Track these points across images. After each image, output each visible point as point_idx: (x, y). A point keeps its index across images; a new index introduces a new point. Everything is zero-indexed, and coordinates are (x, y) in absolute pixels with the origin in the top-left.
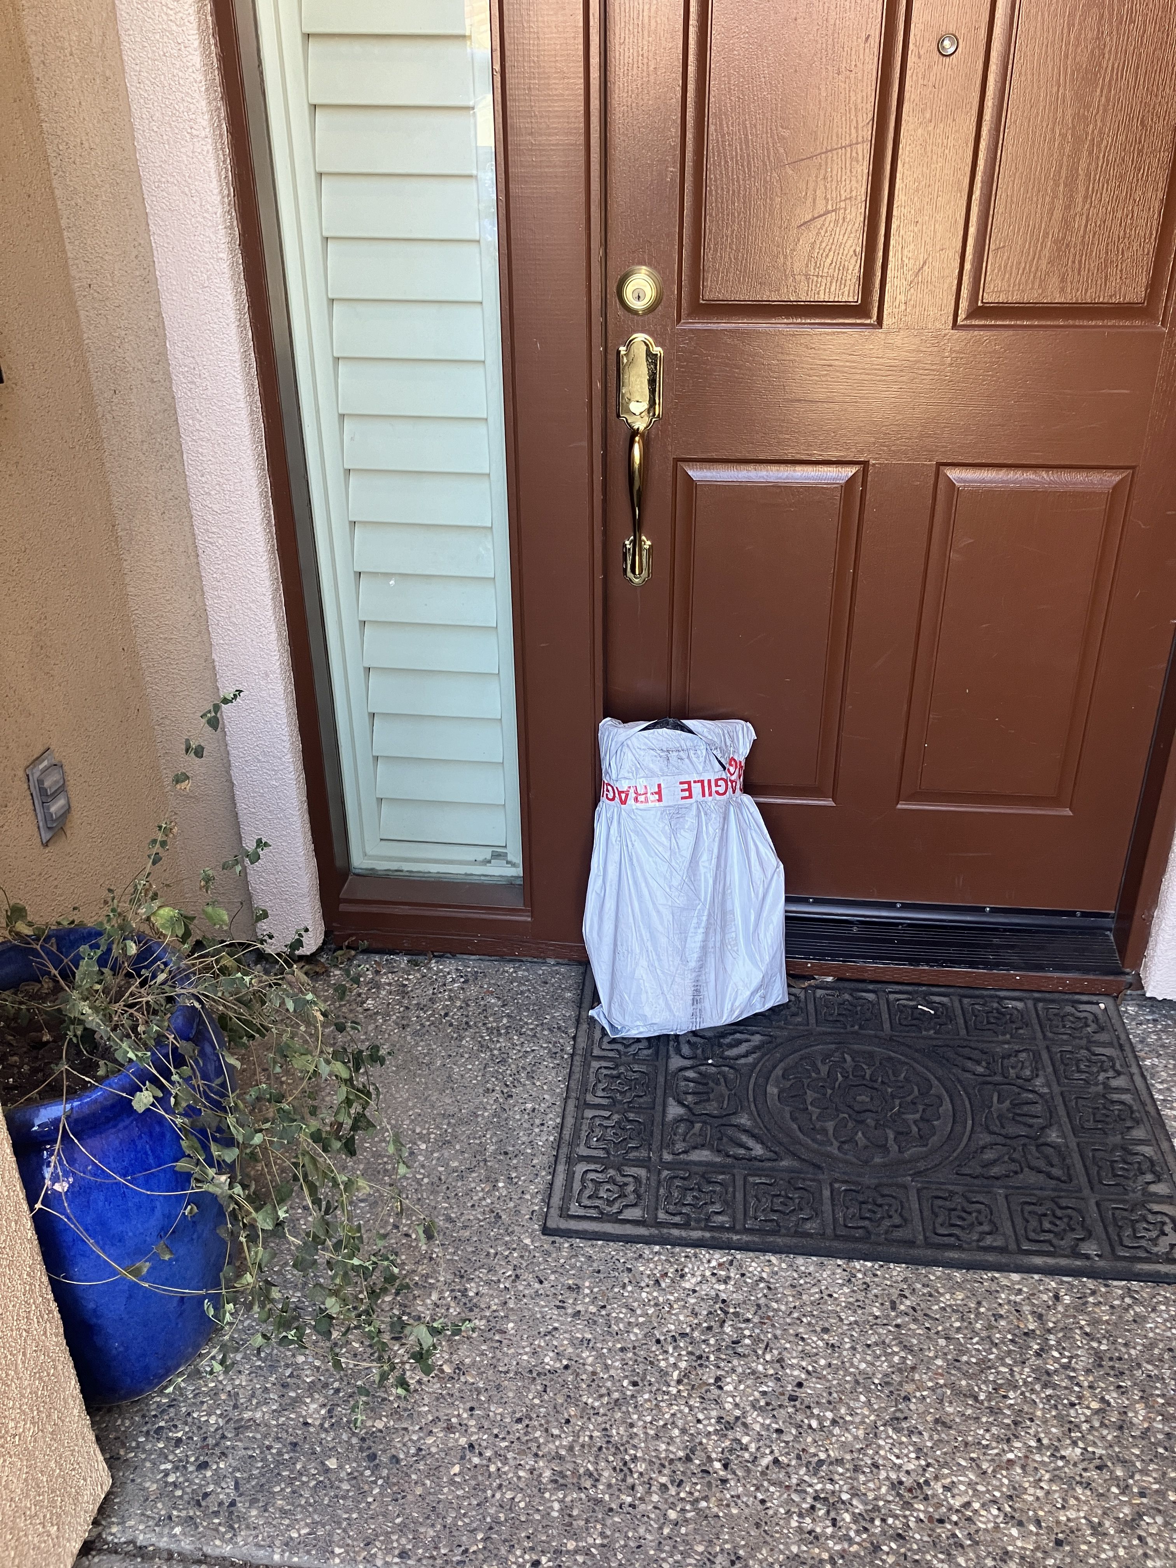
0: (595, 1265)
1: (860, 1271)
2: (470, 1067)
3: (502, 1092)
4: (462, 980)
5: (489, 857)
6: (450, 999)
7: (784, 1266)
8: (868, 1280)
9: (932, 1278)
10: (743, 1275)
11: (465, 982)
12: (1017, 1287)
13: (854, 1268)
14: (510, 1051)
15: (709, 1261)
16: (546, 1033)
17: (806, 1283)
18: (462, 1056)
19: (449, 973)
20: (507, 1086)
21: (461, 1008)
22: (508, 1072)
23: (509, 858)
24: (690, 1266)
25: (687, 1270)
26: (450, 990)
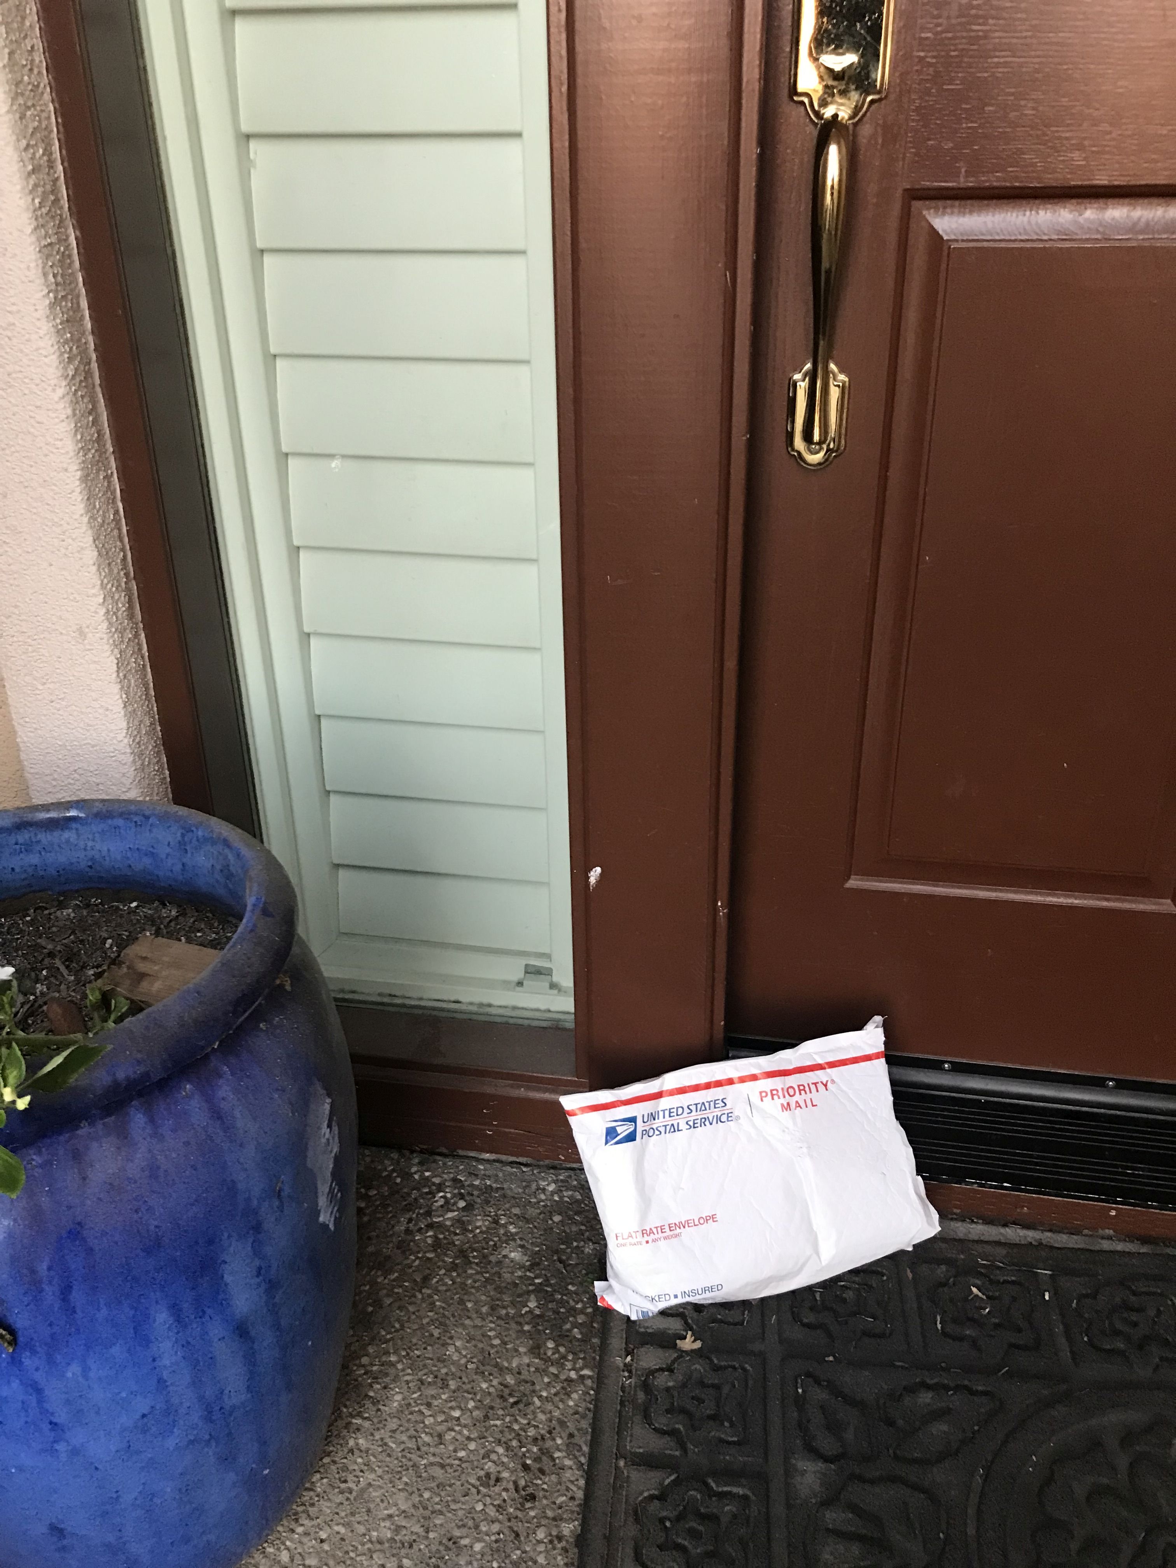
2: (457, 1414)
3: (515, 1483)
4: (462, 1204)
5: (519, 974)
6: (437, 1245)
11: (469, 1207)
14: (536, 1378)
18: (445, 1386)
19: (440, 1187)
20: (526, 1467)
21: (454, 1267)
22: (531, 1432)
23: (555, 979)
26: (439, 1226)
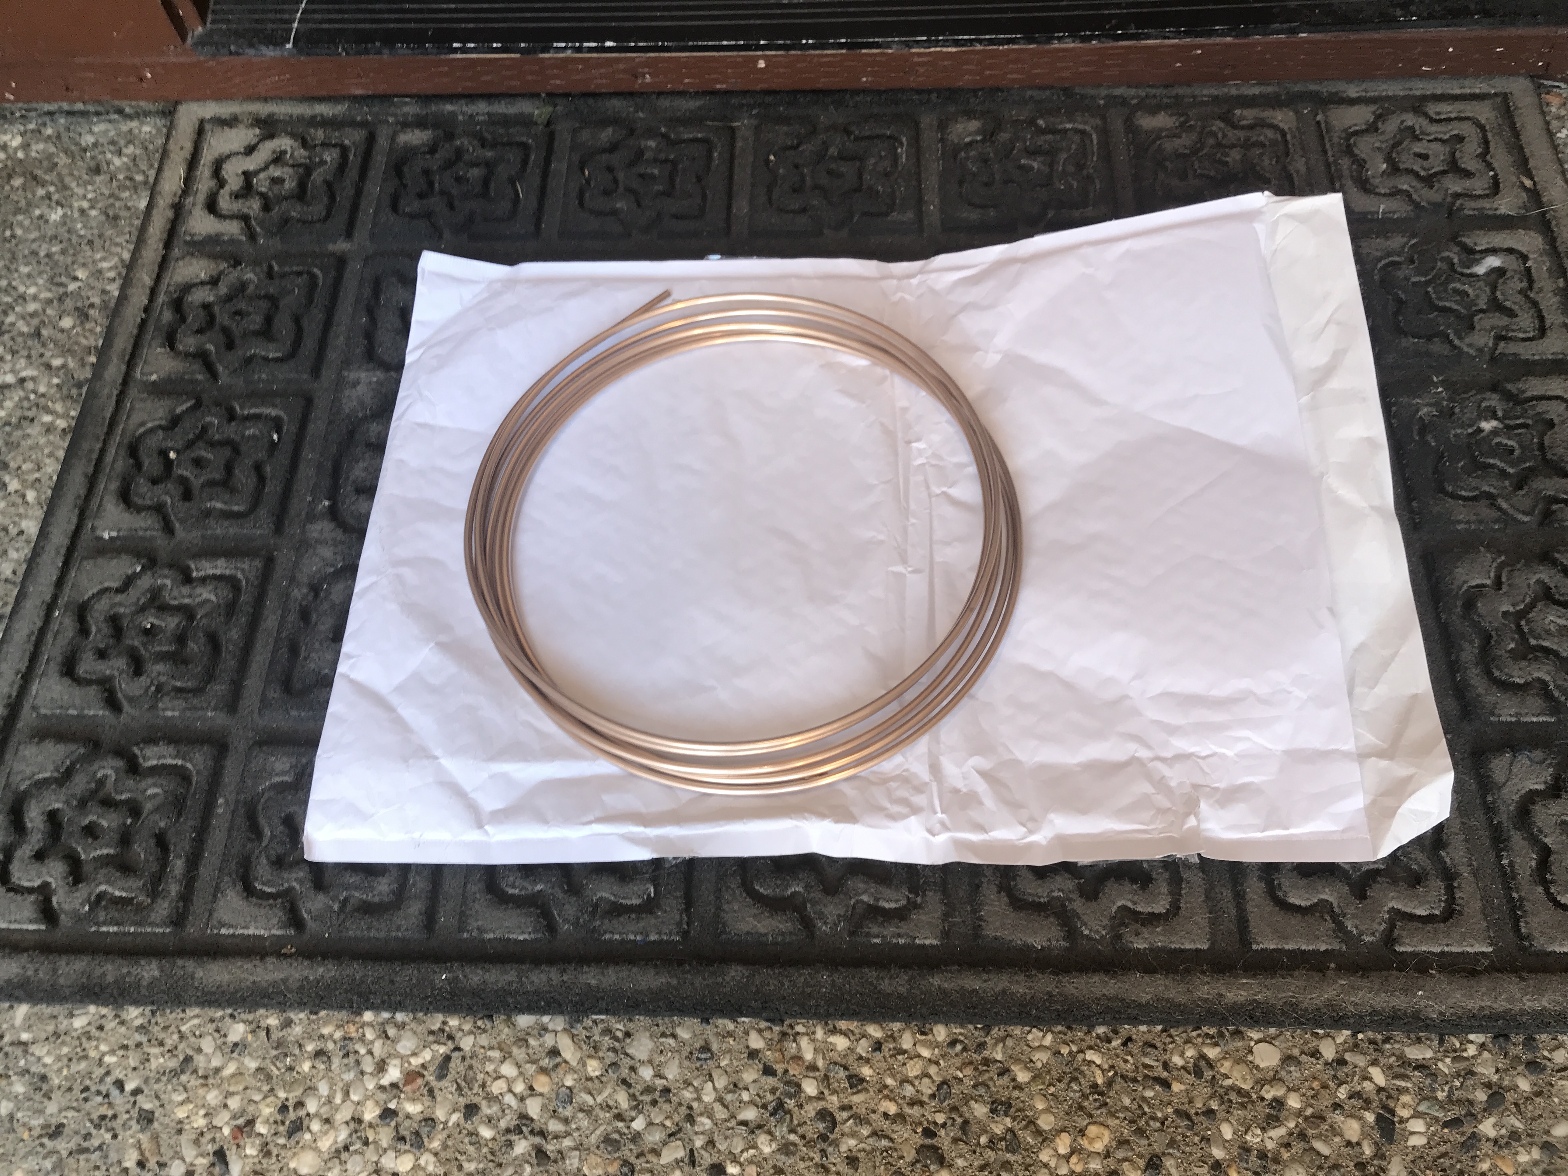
0: (52, 1108)
1: (813, 1067)
7: (594, 1068)
8: (833, 1101)
9: (1023, 1077)
10: (471, 1110)
12: (1269, 1093)
13: (798, 1058)
15: (381, 1067)
16: (67, 322)
17: (650, 1124)
24: (323, 1089)
25: (312, 1106)
